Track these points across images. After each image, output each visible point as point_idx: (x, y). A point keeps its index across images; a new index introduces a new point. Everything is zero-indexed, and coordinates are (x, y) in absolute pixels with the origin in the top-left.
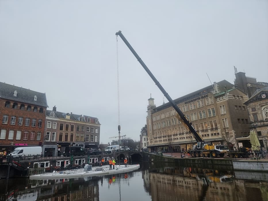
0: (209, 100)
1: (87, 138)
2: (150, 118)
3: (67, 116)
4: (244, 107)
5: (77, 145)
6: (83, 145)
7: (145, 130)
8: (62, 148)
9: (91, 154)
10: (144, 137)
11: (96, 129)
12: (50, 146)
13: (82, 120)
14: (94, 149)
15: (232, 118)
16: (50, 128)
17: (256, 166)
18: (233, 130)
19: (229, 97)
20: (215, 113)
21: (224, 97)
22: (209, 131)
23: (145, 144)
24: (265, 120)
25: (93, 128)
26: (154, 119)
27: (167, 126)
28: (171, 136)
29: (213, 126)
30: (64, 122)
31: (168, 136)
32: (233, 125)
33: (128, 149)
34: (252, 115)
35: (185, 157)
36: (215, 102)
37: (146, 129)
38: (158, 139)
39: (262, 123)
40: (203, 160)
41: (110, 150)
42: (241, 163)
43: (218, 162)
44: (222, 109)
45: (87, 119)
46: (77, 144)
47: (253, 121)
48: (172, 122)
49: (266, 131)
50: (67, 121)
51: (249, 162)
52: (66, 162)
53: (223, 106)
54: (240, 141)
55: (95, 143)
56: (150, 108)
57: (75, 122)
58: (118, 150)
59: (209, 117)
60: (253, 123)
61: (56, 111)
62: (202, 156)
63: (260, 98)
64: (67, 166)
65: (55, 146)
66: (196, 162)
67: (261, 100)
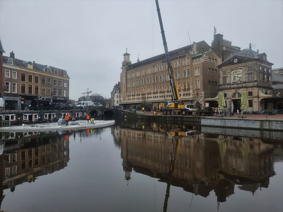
0: (186, 61)
1: (54, 92)
2: (125, 75)
3: (28, 65)
4: (216, 70)
5: (44, 99)
6: (50, 99)
7: (118, 88)
8: (26, 101)
9: (62, 109)
10: (116, 95)
11: (65, 83)
12: (11, 98)
13: (48, 71)
14: (64, 104)
15: (204, 80)
16: (10, 77)
17: (220, 122)
18: (203, 91)
19: (205, 59)
20: (189, 74)
21: (200, 58)
22: (182, 91)
23: (117, 101)
24: (232, 83)
25: (61, 82)
26: (129, 77)
27: (142, 84)
28: (145, 94)
29: (186, 87)
30: (26, 72)
31: (143, 95)
32: (204, 86)
33: (101, 105)
34: (222, 78)
35: (157, 114)
36: (191, 63)
37: (119, 86)
38: (131, 97)
39: (229, 86)
40: (174, 117)
41: (82, 105)
42: (208, 120)
43: (187, 119)
44: (197, 71)
45: (54, 70)
46: (43, 97)
47: (222, 84)
48: (147, 80)
49: (231, 94)
50: (29, 71)
51: (215, 119)
52: (34, 115)
53: (199, 68)
54: (207, 102)
55: (63, 97)
56: (125, 64)
57: (40, 73)
58: (90, 106)
59: (183, 77)
60: (221, 86)
61: (14, 58)
62: (172, 113)
63: (232, 63)
64: (35, 120)
65: (18, 99)
66: (168, 119)
67: (233, 65)
